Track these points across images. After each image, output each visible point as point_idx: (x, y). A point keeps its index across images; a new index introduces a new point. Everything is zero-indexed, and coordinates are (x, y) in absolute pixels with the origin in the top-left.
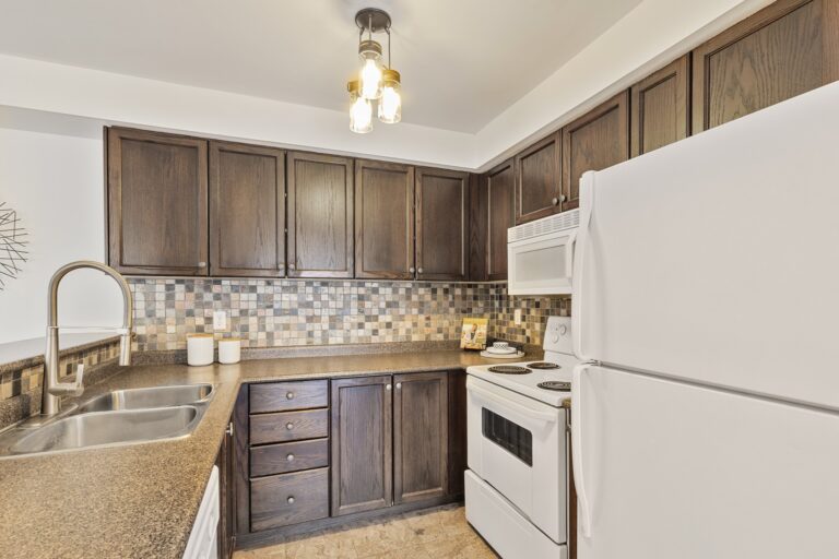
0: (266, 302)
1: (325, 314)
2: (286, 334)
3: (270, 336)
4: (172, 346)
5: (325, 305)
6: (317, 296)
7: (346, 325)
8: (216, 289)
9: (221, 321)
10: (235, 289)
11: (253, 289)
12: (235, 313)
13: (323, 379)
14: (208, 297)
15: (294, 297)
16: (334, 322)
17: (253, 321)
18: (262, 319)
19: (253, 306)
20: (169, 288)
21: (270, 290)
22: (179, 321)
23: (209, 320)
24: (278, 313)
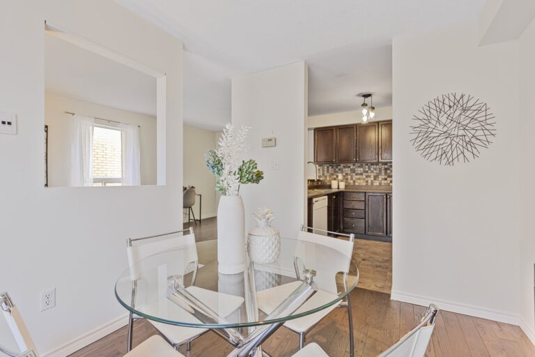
0: (353, 171)
1: (372, 175)
2: (359, 181)
3: (354, 182)
4: (328, 183)
5: (372, 172)
6: (369, 169)
7: (380, 179)
8: (339, 167)
9: (340, 177)
10: (344, 167)
11: (349, 167)
12: (344, 174)
13: (363, 192)
14: (337, 170)
15: (362, 169)
16: (376, 178)
17: (349, 177)
18: (352, 176)
19: (349, 172)
20: (328, 167)
21: (354, 167)
22: (330, 176)
23: (337, 176)
24: (357, 174)
